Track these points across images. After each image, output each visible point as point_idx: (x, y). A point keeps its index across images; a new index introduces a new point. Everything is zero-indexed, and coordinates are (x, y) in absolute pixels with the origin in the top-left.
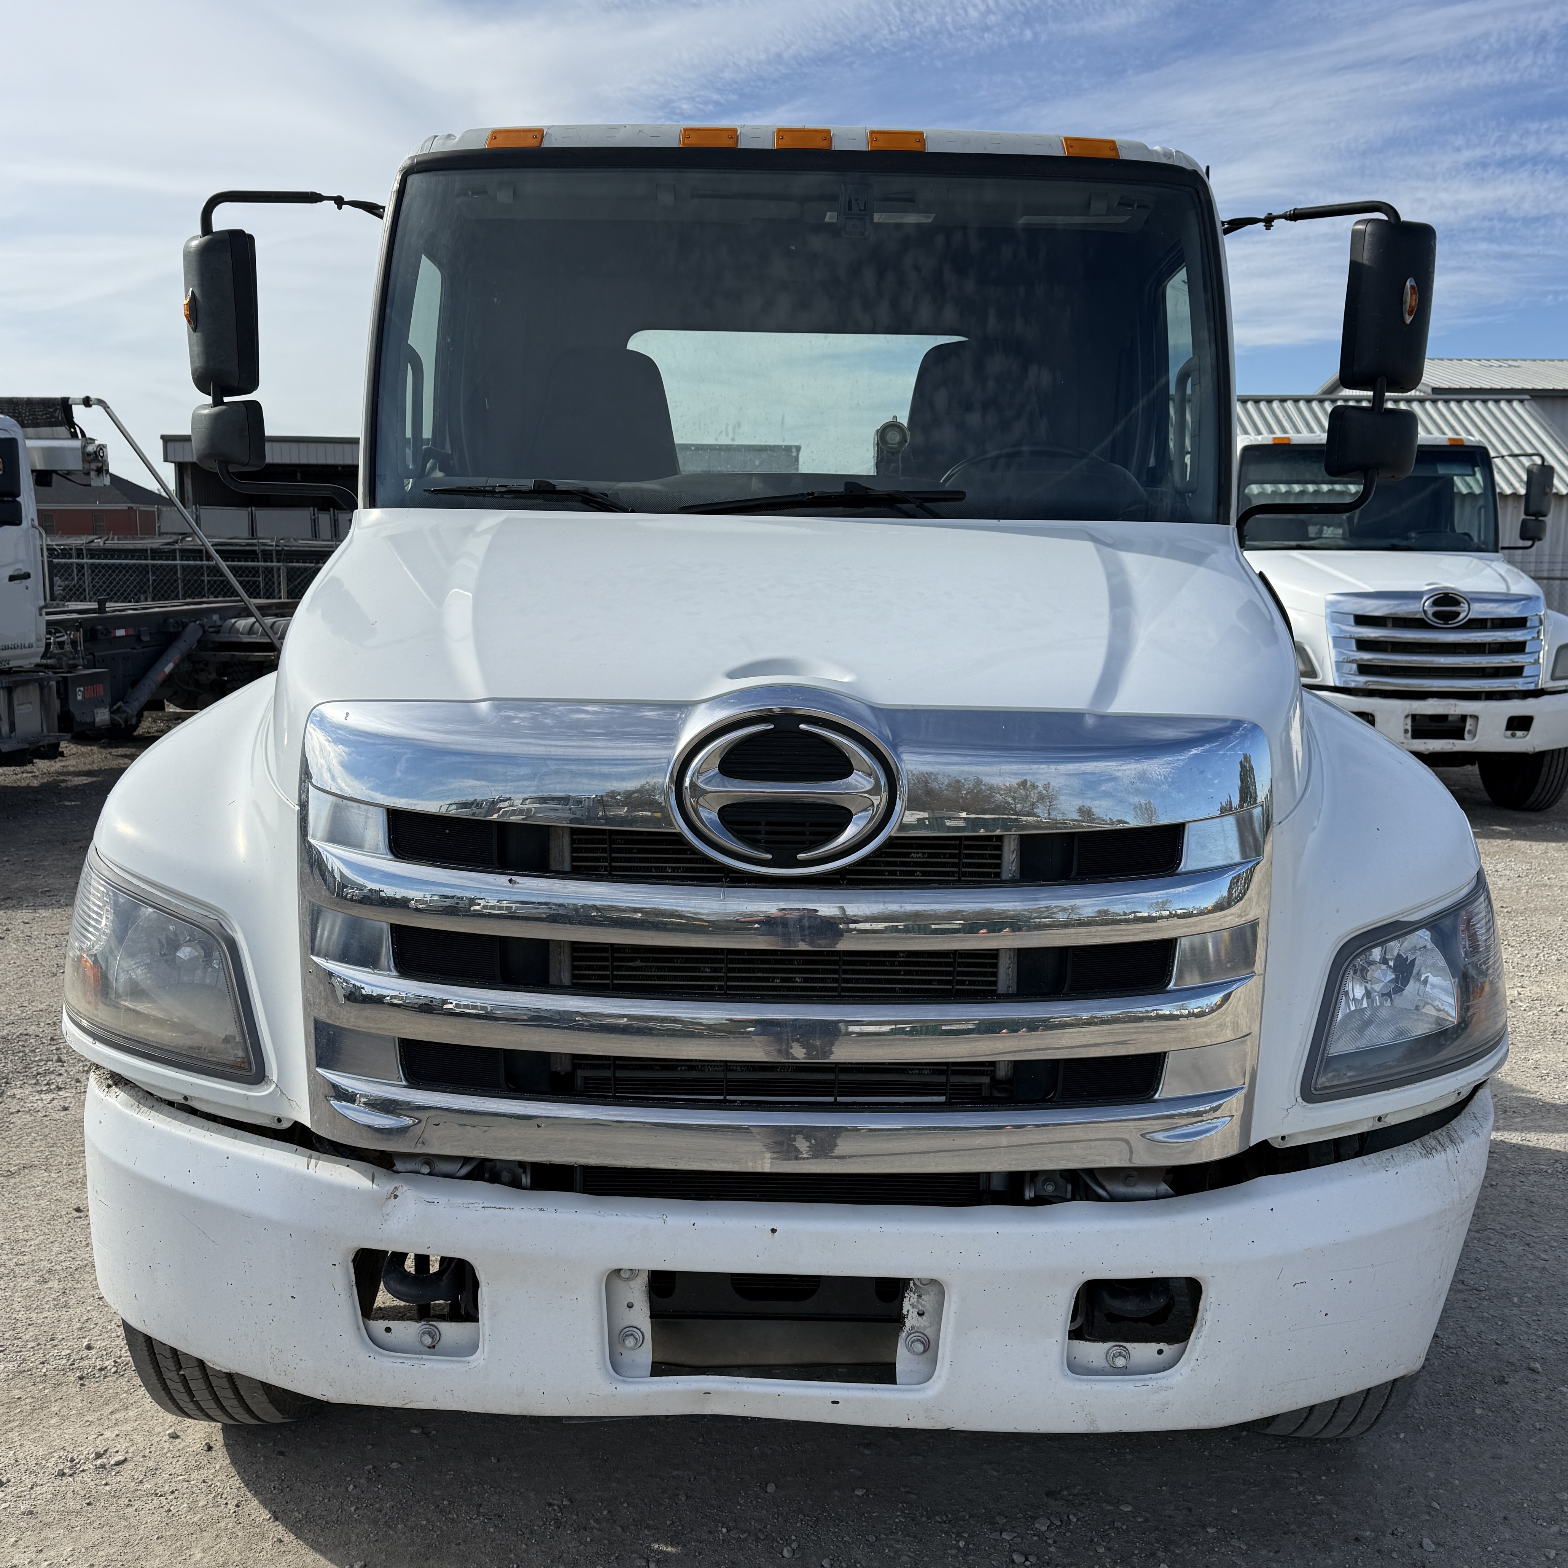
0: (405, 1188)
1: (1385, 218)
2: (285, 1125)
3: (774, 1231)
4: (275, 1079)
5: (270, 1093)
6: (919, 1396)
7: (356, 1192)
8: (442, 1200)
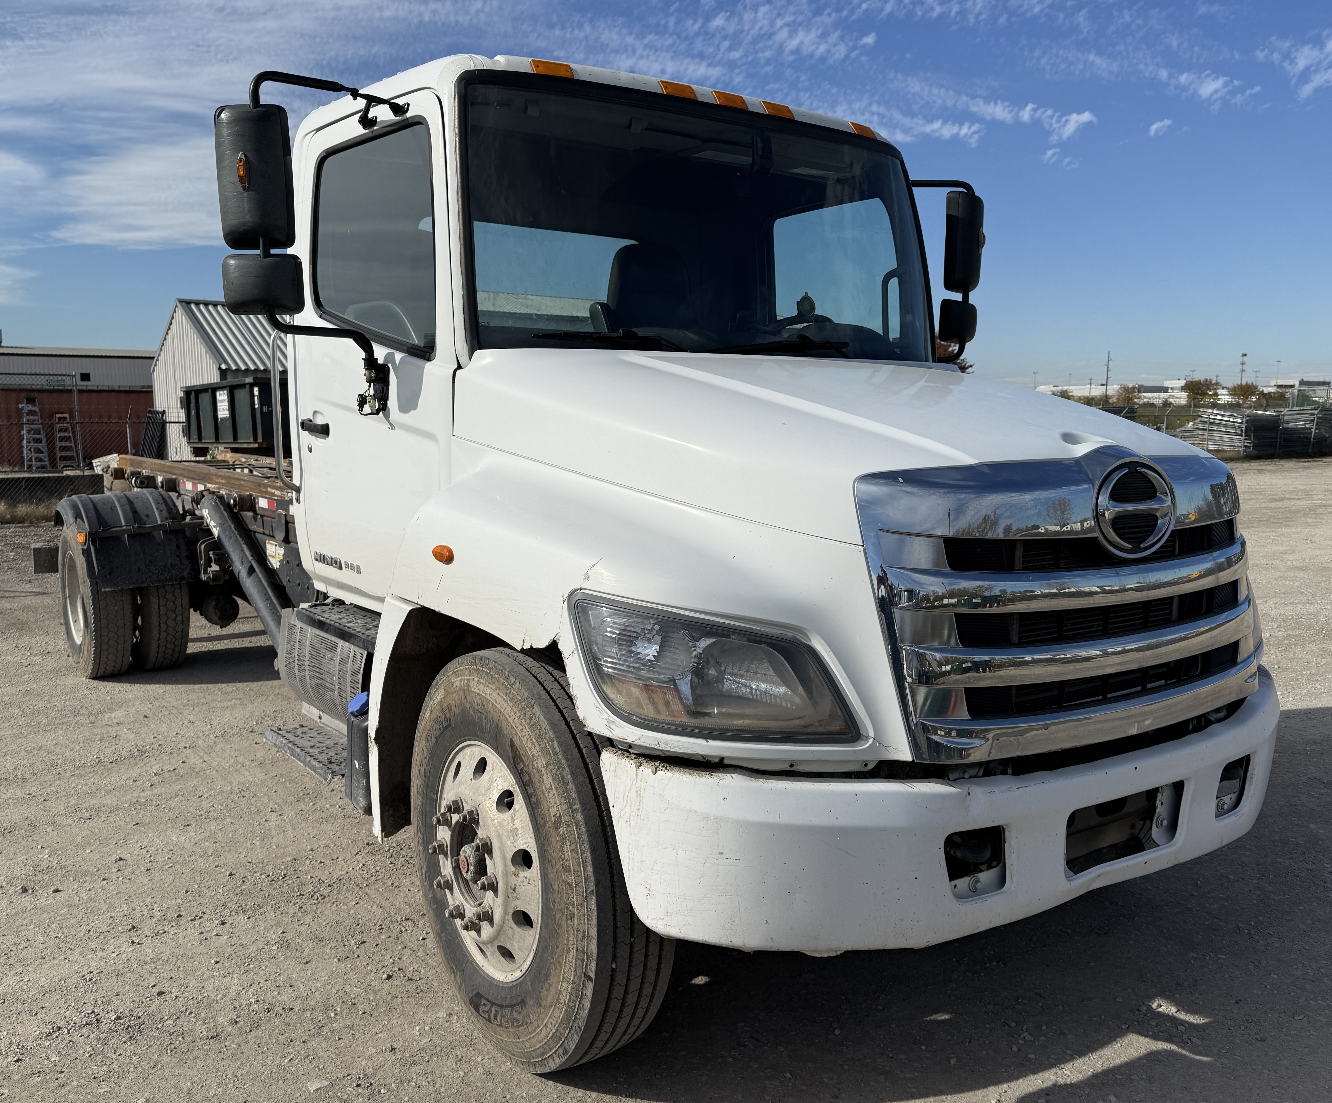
0: (974, 787)
1: (964, 190)
2: (871, 766)
3: (1136, 768)
4: (871, 734)
5: (870, 746)
6: (1172, 849)
7: (951, 795)
8: (995, 789)
